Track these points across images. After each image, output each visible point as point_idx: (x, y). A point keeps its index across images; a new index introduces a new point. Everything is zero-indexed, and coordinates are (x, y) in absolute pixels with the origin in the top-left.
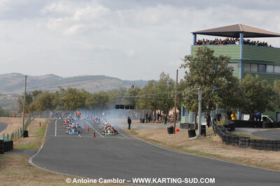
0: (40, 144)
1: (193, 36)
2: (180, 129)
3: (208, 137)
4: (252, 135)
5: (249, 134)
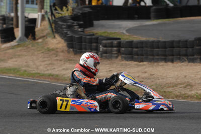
3: (40, 40)
4: (127, 34)
5: (121, 31)
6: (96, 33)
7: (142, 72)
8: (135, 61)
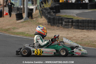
3: (35, 19)
4: (76, 16)
5: (73, 15)
6: (62, 16)
7: (83, 35)
8: (80, 29)
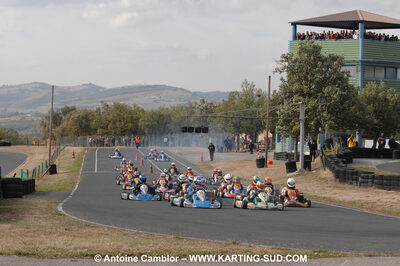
0: (74, 184)
1: (292, 27)
2: (275, 161)
3: (314, 172)
4: (378, 169)
5: (373, 167)
6: (356, 168)
8: (385, 189)
